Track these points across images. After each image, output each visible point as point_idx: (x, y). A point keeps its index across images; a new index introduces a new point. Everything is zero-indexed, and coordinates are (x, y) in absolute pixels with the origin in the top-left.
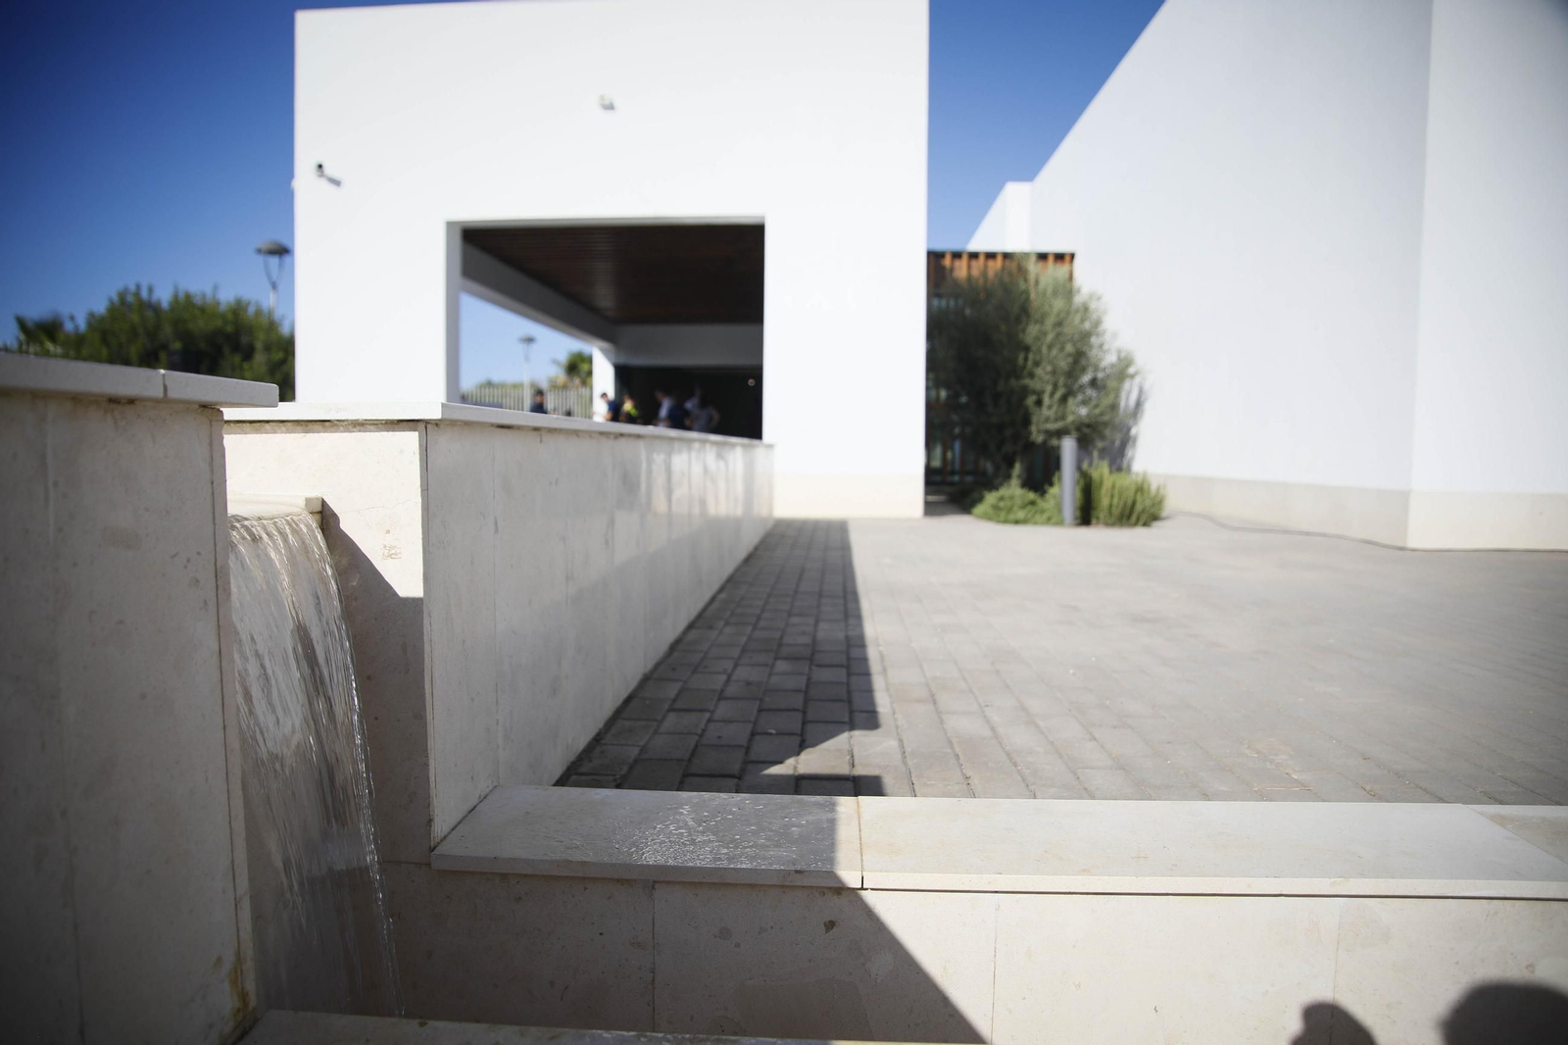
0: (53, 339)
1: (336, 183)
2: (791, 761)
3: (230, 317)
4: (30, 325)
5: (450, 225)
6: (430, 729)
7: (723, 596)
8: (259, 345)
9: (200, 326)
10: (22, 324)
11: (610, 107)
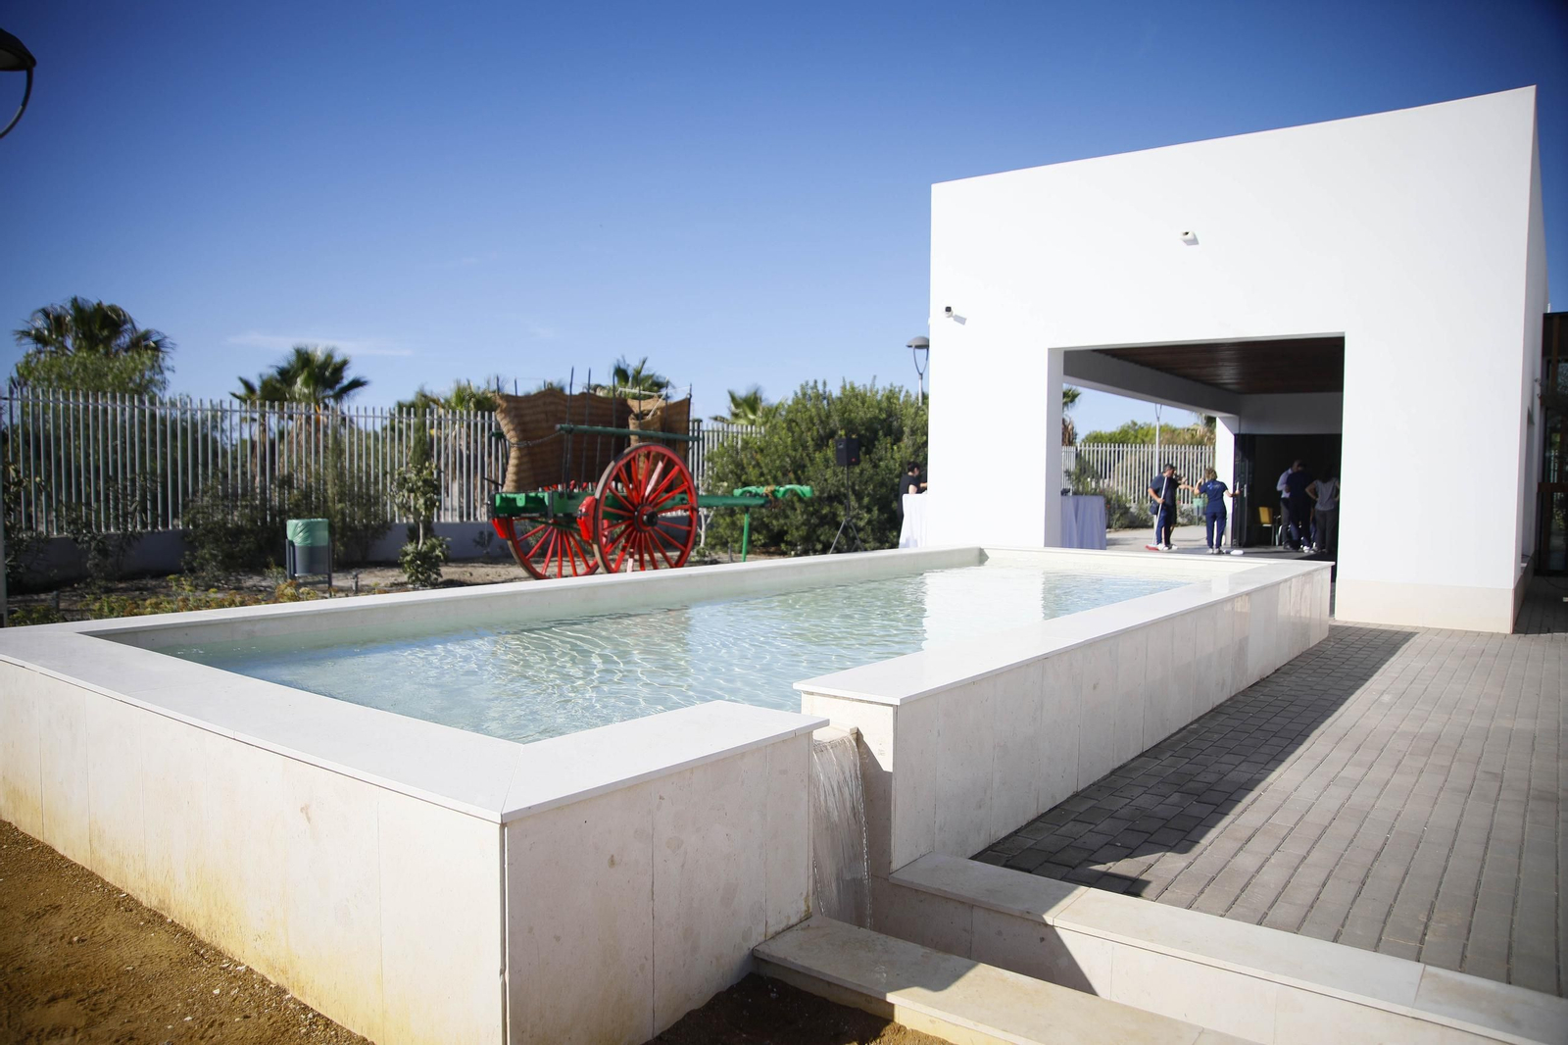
0: (754, 411)
1: (961, 320)
2: (1110, 864)
3: (885, 404)
4: (738, 399)
5: (1052, 352)
6: (893, 825)
7: (1194, 726)
8: (906, 430)
9: (861, 414)
10: (733, 399)
11: (1194, 241)
